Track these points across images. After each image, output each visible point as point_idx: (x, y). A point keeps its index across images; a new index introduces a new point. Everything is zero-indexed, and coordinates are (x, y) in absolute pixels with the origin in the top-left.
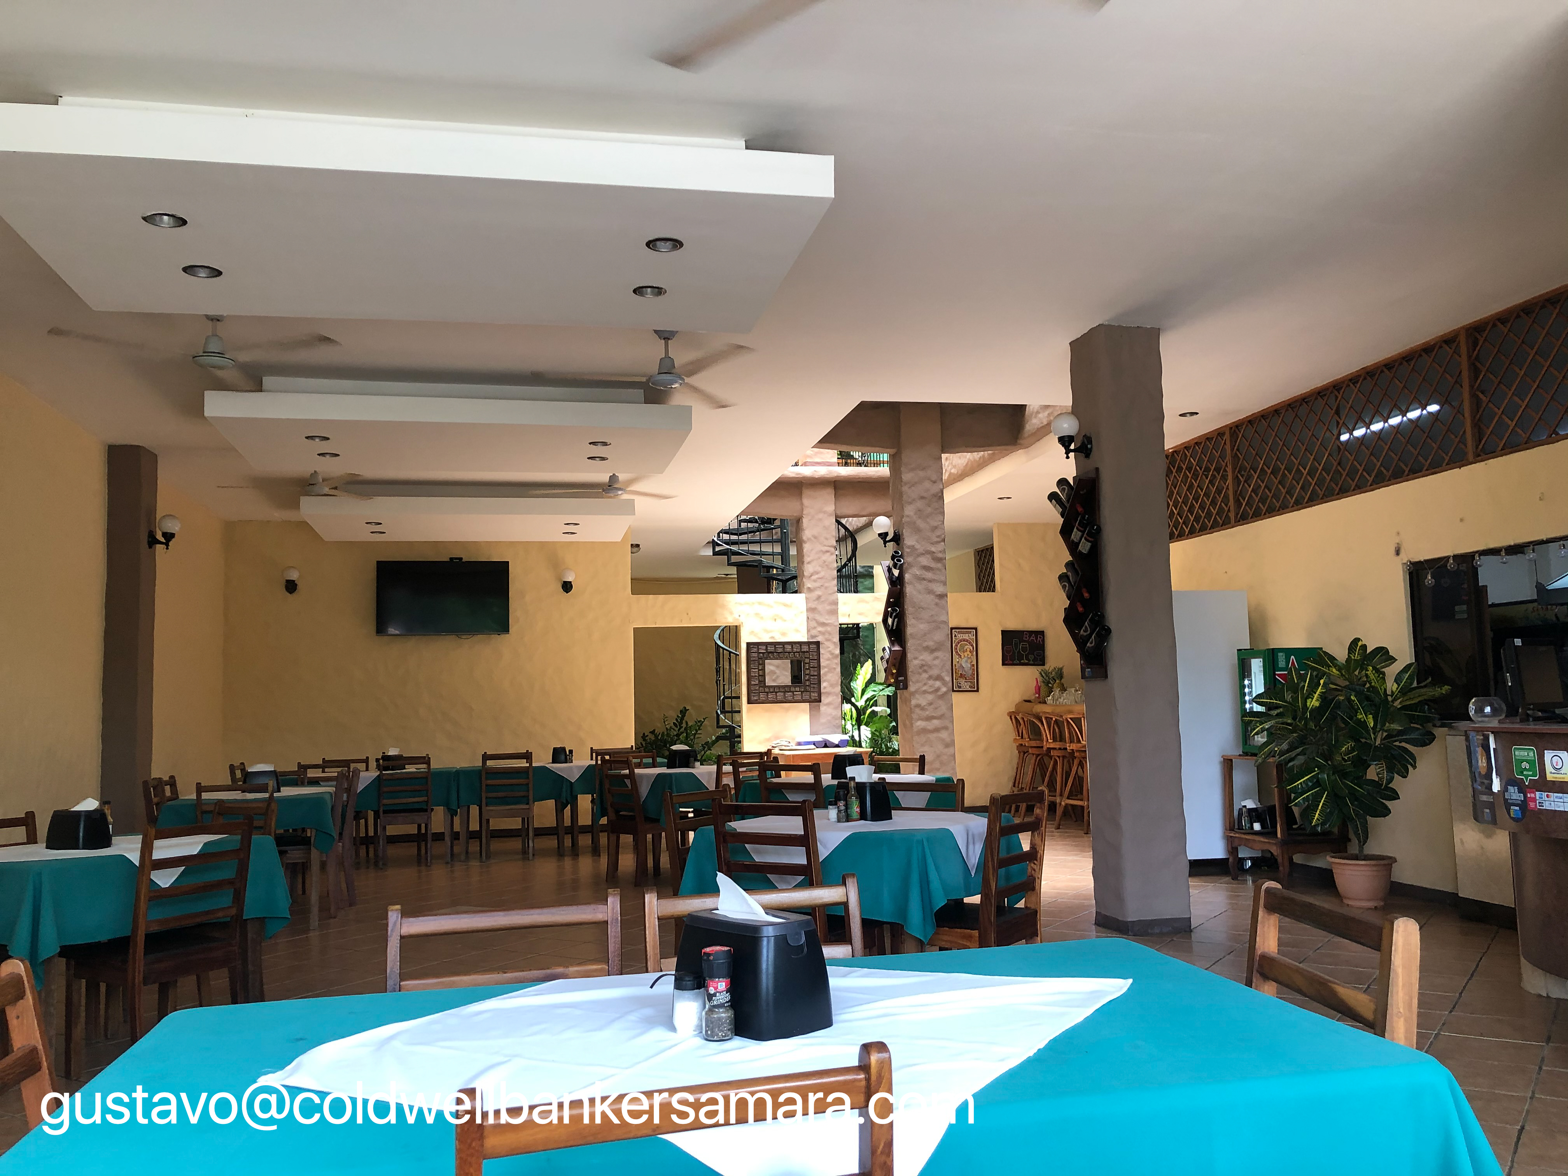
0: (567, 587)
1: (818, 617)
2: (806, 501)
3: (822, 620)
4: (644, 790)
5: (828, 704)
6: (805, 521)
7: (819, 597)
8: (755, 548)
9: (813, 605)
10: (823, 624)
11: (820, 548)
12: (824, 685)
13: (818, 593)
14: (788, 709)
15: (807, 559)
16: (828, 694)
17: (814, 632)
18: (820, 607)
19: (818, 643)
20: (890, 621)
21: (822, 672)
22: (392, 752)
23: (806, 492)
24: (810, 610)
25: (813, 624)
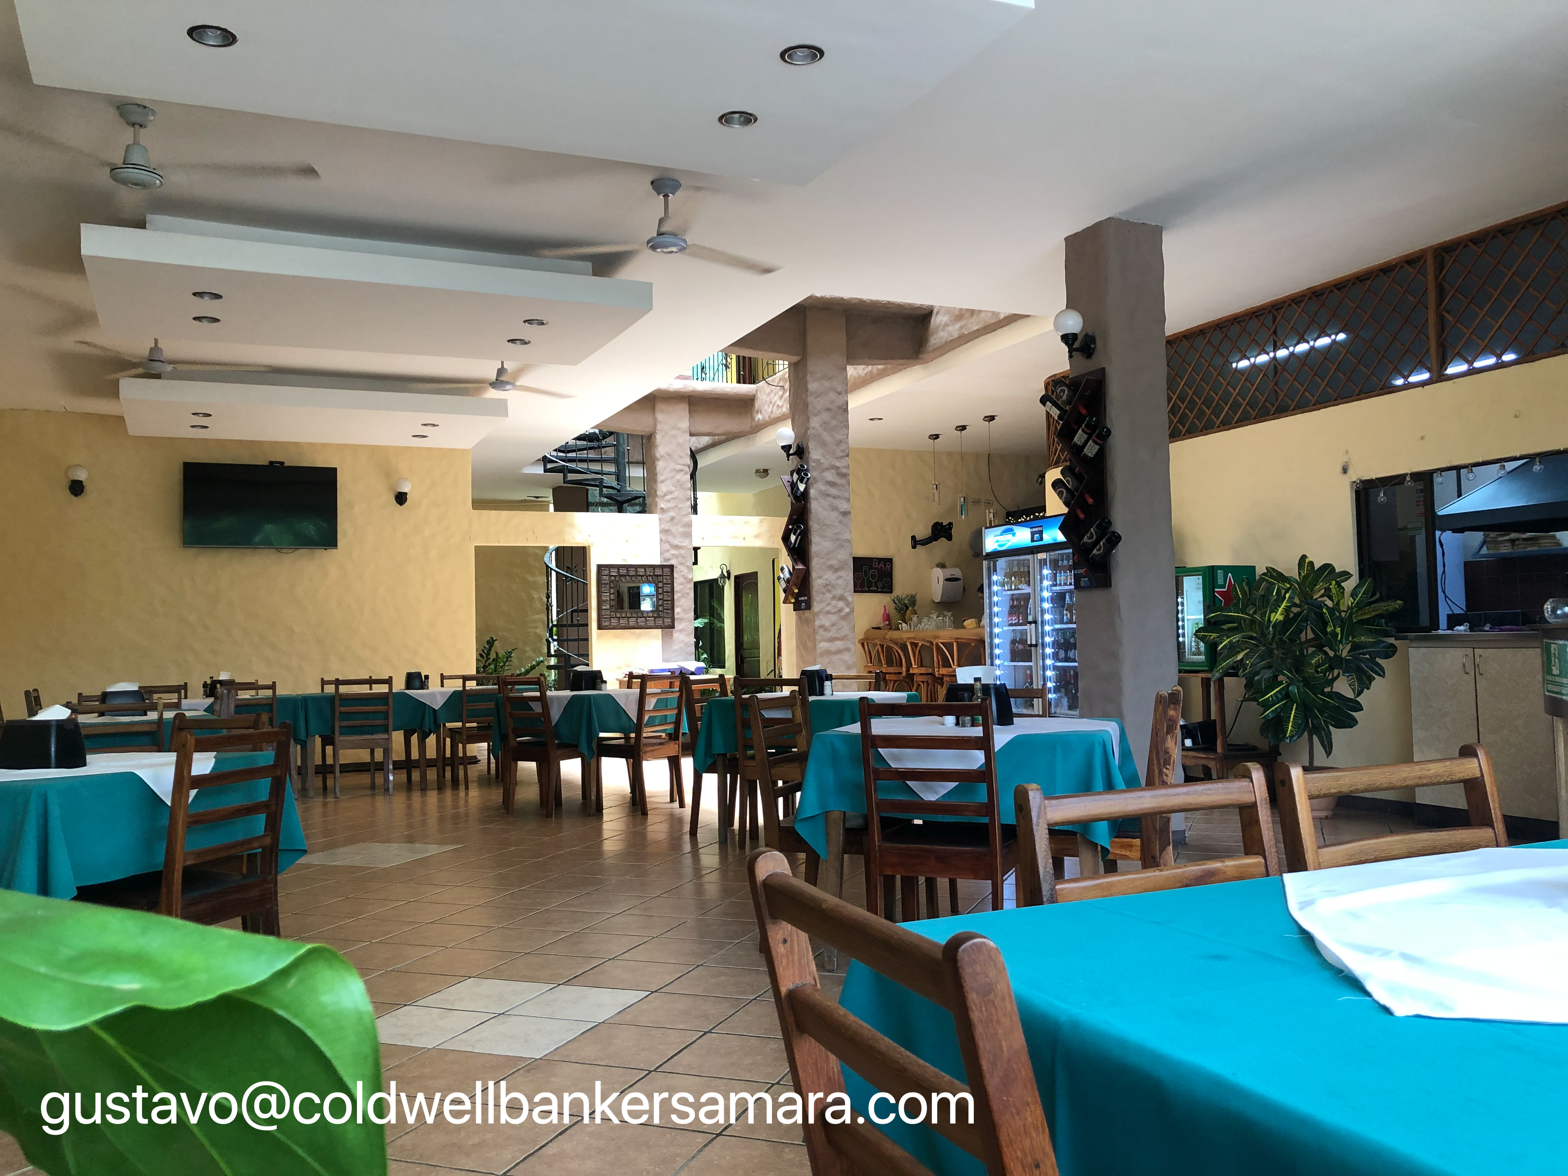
0: (401, 498)
1: (671, 539)
2: (660, 416)
3: (676, 542)
4: (555, 714)
5: (681, 631)
6: (659, 438)
7: (673, 519)
8: (596, 467)
9: (666, 527)
10: (677, 547)
11: (673, 466)
12: (677, 610)
13: (672, 514)
14: (639, 636)
15: (660, 478)
16: (681, 620)
17: (667, 555)
18: (673, 529)
19: (671, 567)
20: (793, 538)
21: (675, 597)
22: (223, 676)
23: (660, 406)
24: (664, 532)
25: (667, 547)
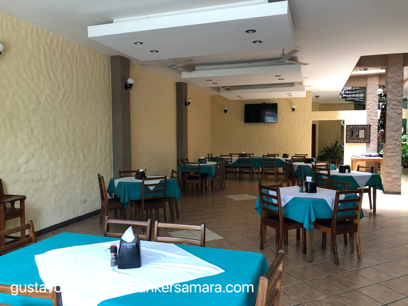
0: (293, 110)
1: (371, 117)
2: (368, 81)
4: (296, 169)
5: (372, 144)
6: (368, 88)
7: (371, 111)
9: (369, 114)
11: (372, 96)
12: (371, 138)
13: (371, 110)
14: (359, 145)
15: (368, 99)
16: (373, 141)
17: (369, 122)
18: (371, 114)
19: (370, 125)
20: (381, 122)
21: (371, 134)
25: (369, 119)
